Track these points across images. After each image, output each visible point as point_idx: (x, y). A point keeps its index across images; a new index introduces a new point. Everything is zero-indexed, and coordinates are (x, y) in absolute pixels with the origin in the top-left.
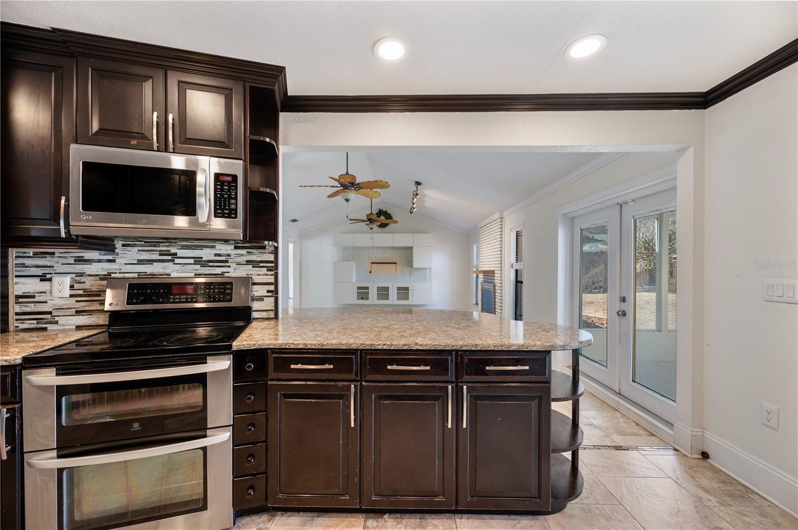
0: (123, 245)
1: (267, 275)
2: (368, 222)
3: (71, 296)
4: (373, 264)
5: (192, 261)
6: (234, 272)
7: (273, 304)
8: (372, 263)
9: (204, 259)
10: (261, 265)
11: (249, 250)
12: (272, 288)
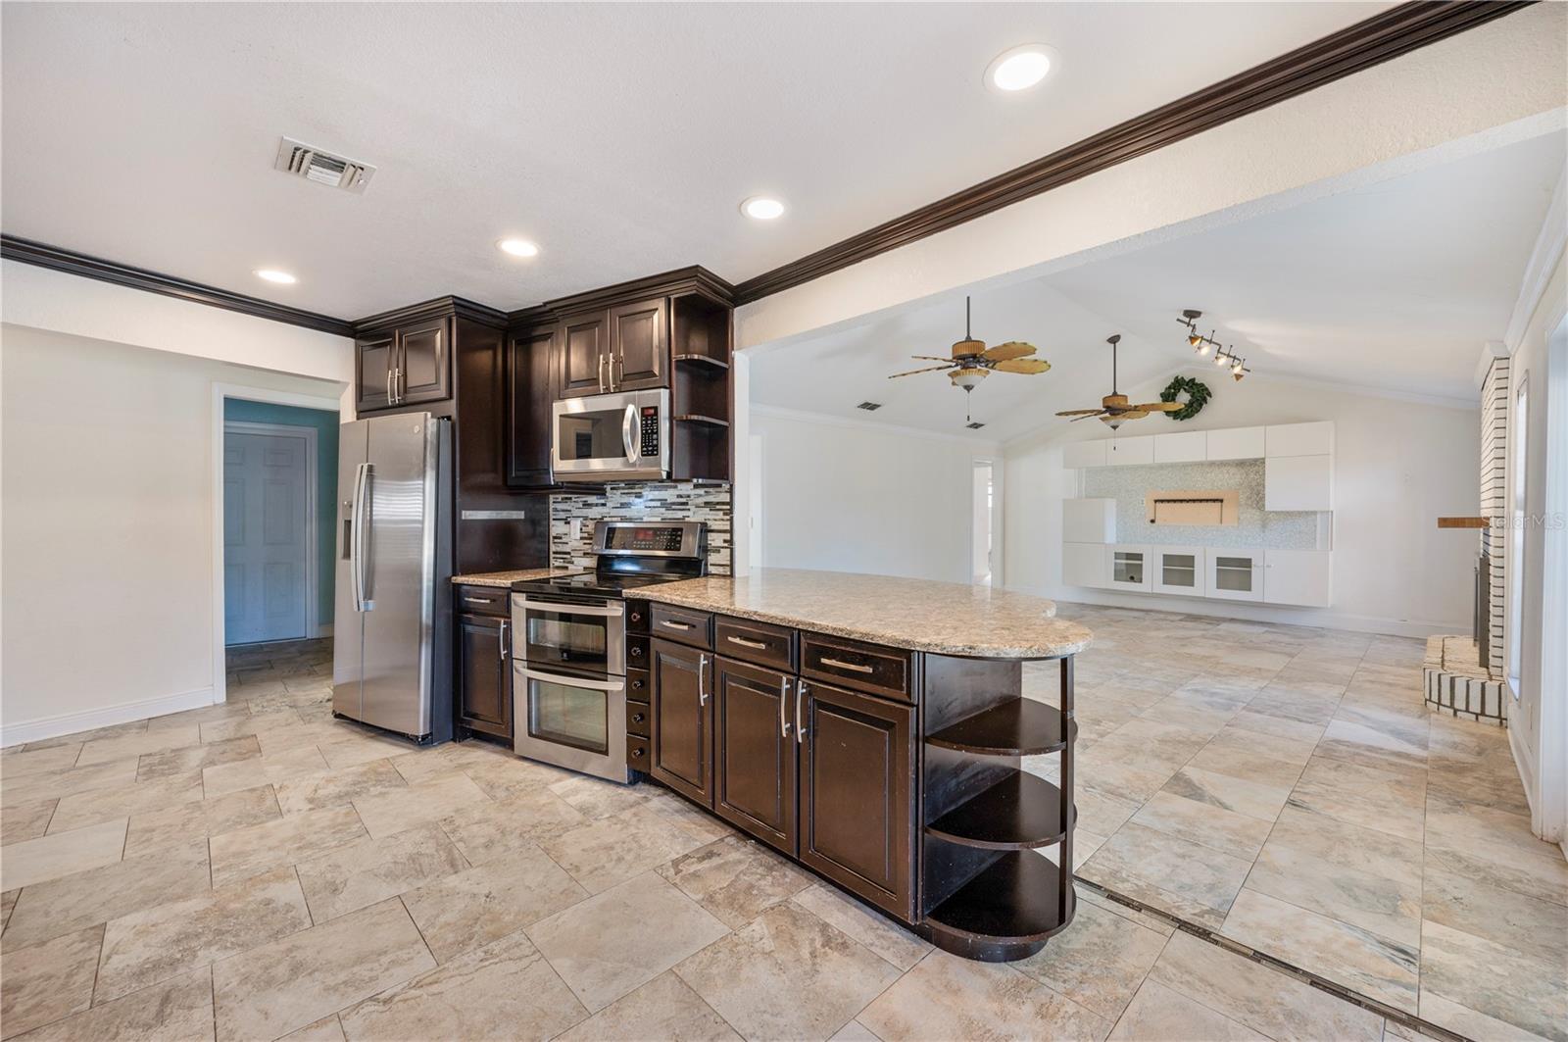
0: (612, 489)
1: (723, 520)
2: (1107, 415)
3: (582, 538)
4: (1158, 504)
5: (658, 504)
6: (695, 516)
7: (729, 558)
8: (1156, 501)
9: (669, 501)
10: (718, 507)
11: (706, 489)
12: (727, 536)
